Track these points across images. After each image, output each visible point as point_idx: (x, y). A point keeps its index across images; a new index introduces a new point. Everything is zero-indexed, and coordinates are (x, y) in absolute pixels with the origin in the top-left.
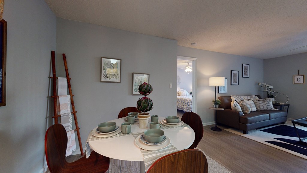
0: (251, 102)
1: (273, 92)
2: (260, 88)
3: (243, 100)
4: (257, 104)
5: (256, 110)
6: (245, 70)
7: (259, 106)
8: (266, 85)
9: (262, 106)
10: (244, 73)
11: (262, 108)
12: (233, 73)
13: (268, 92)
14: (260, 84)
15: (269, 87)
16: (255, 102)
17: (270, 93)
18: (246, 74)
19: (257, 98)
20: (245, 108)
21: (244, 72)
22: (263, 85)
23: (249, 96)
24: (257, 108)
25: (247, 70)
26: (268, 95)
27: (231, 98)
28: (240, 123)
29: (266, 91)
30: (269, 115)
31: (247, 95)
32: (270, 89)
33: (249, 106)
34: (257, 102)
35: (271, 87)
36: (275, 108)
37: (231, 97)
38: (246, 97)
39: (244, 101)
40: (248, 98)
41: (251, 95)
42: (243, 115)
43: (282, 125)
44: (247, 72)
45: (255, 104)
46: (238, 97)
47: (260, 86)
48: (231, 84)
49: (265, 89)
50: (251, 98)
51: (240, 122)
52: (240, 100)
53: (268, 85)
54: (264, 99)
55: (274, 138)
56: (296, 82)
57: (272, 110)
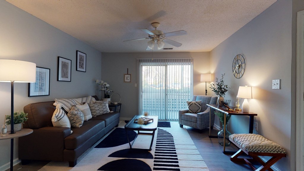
0: (86, 107)
1: (109, 91)
2: (97, 87)
3: (75, 106)
4: (93, 108)
5: (92, 117)
6: (80, 60)
7: (95, 111)
8: (103, 83)
9: (98, 110)
10: (80, 65)
11: (98, 113)
12: (62, 62)
13: (105, 91)
14: (98, 81)
15: (105, 85)
16: (91, 105)
17: (107, 93)
18: (81, 66)
19: (94, 100)
20: (75, 119)
21: (80, 63)
22: (100, 82)
23: (84, 98)
24: (93, 114)
25: (83, 60)
26: (105, 94)
27: (54, 104)
28: (65, 150)
29: (103, 89)
30: (105, 121)
31: (82, 97)
32: (107, 87)
33: (82, 115)
34: (93, 105)
35: (108, 85)
36: (111, 110)
37: (54, 102)
38: (80, 100)
39: (77, 106)
40: (82, 100)
41: (87, 96)
42: (72, 131)
43: (116, 128)
44: (83, 64)
45: (91, 108)
46: (67, 100)
47: (98, 83)
48: (58, 80)
49: (102, 88)
50: (86, 100)
51: (65, 148)
52: (71, 105)
53: (105, 83)
54: (101, 100)
55: (109, 156)
56: (126, 81)
57: (108, 113)
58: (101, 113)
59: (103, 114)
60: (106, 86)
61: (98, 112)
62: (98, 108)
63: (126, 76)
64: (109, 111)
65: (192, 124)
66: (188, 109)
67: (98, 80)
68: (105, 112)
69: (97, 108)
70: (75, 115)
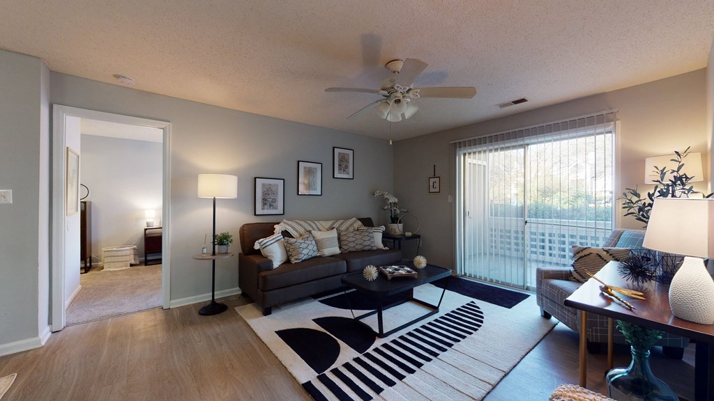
1: (398, 211)
5: (339, 252)
6: (340, 161)
7: (346, 243)
9: (354, 242)
10: (339, 169)
12: (305, 168)
14: (378, 194)
15: (387, 199)
16: (343, 233)
18: (344, 170)
21: (339, 166)
22: (383, 194)
24: (342, 247)
26: (391, 216)
27: (275, 227)
30: (348, 263)
34: (346, 233)
35: (392, 200)
38: (329, 224)
40: (333, 224)
42: (275, 267)
44: (347, 167)
45: (342, 238)
48: (298, 193)
50: (341, 224)
53: (387, 196)
55: (314, 320)
56: (432, 190)
57: (373, 250)
58: (359, 247)
59: (364, 251)
60: (390, 201)
61: (352, 245)
62: (354, 239)
63: (432, 180)
64: (381, 246)
65: (565, 314)
66: (572, 269)
67: (378, 192)
68: (368, 248)
69: (351, 239)
70: (291, 244)
